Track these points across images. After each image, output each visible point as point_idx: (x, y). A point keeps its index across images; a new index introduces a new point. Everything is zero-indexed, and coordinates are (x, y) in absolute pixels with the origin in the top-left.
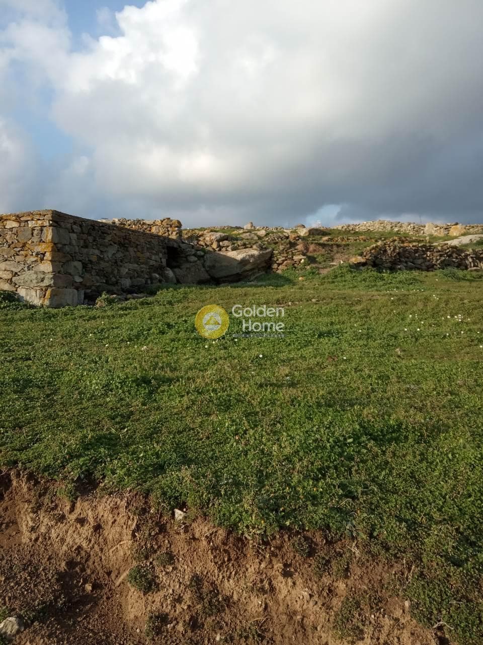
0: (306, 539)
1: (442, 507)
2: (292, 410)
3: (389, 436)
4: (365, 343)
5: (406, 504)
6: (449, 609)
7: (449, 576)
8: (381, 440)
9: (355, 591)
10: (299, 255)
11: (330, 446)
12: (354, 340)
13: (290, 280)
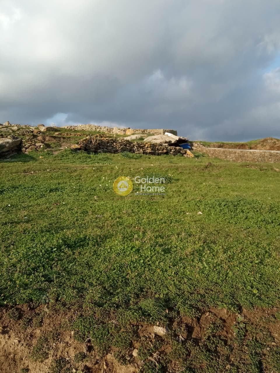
0: (17, 309)
1: (99, 278)
2: (23, 237)
3: (79, 244)
4: (77, 194)
5: (80, 279)
6: (94, 330)
7: (95, 313)
8: (74, 247)
9: (45, 333)
10: (39, 142)
11: (42, 254)
12: (71, 192)
13: (34, 158)
